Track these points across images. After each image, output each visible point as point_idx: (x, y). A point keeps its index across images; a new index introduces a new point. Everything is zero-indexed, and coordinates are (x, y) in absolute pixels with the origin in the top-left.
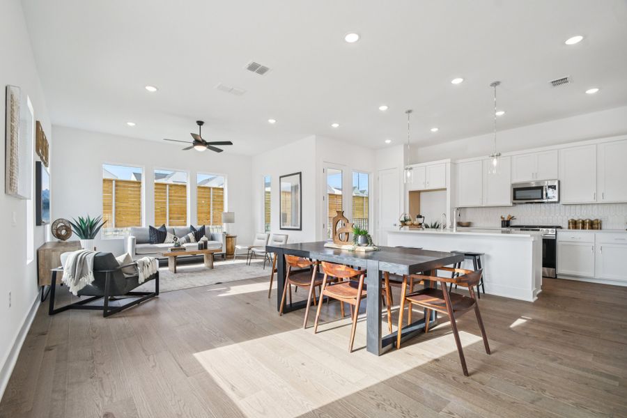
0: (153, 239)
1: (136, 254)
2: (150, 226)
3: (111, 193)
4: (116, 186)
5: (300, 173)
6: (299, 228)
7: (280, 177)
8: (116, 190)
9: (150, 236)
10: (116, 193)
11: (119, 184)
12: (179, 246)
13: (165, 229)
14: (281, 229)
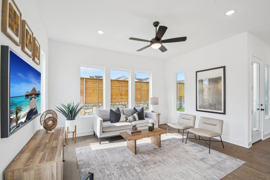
0: (112, 119)
1: (103, 132)
2: (110, 110)
3: (84, 85)
4: (86, 81)
5: (224, 67)
6: (222, 112)
7: (197, 72)
8: (86, 83)
9: (111, 117)
10: (85, 85)
11: (87, 80)
12: (136, 128)
13: (119, 111)
14: (197, 110)
